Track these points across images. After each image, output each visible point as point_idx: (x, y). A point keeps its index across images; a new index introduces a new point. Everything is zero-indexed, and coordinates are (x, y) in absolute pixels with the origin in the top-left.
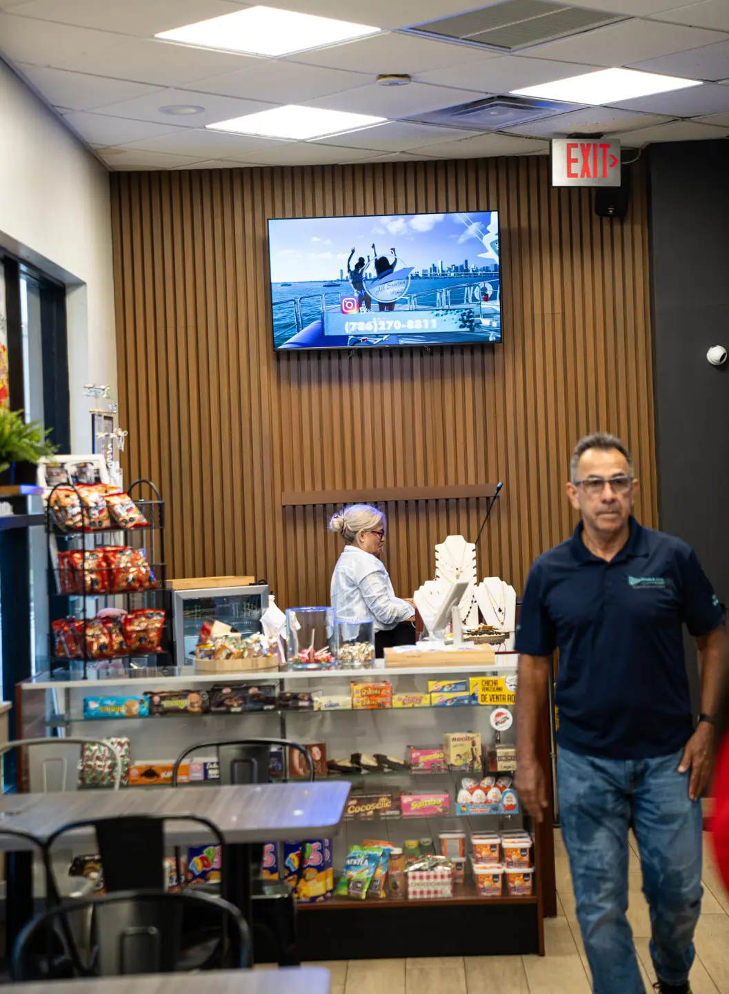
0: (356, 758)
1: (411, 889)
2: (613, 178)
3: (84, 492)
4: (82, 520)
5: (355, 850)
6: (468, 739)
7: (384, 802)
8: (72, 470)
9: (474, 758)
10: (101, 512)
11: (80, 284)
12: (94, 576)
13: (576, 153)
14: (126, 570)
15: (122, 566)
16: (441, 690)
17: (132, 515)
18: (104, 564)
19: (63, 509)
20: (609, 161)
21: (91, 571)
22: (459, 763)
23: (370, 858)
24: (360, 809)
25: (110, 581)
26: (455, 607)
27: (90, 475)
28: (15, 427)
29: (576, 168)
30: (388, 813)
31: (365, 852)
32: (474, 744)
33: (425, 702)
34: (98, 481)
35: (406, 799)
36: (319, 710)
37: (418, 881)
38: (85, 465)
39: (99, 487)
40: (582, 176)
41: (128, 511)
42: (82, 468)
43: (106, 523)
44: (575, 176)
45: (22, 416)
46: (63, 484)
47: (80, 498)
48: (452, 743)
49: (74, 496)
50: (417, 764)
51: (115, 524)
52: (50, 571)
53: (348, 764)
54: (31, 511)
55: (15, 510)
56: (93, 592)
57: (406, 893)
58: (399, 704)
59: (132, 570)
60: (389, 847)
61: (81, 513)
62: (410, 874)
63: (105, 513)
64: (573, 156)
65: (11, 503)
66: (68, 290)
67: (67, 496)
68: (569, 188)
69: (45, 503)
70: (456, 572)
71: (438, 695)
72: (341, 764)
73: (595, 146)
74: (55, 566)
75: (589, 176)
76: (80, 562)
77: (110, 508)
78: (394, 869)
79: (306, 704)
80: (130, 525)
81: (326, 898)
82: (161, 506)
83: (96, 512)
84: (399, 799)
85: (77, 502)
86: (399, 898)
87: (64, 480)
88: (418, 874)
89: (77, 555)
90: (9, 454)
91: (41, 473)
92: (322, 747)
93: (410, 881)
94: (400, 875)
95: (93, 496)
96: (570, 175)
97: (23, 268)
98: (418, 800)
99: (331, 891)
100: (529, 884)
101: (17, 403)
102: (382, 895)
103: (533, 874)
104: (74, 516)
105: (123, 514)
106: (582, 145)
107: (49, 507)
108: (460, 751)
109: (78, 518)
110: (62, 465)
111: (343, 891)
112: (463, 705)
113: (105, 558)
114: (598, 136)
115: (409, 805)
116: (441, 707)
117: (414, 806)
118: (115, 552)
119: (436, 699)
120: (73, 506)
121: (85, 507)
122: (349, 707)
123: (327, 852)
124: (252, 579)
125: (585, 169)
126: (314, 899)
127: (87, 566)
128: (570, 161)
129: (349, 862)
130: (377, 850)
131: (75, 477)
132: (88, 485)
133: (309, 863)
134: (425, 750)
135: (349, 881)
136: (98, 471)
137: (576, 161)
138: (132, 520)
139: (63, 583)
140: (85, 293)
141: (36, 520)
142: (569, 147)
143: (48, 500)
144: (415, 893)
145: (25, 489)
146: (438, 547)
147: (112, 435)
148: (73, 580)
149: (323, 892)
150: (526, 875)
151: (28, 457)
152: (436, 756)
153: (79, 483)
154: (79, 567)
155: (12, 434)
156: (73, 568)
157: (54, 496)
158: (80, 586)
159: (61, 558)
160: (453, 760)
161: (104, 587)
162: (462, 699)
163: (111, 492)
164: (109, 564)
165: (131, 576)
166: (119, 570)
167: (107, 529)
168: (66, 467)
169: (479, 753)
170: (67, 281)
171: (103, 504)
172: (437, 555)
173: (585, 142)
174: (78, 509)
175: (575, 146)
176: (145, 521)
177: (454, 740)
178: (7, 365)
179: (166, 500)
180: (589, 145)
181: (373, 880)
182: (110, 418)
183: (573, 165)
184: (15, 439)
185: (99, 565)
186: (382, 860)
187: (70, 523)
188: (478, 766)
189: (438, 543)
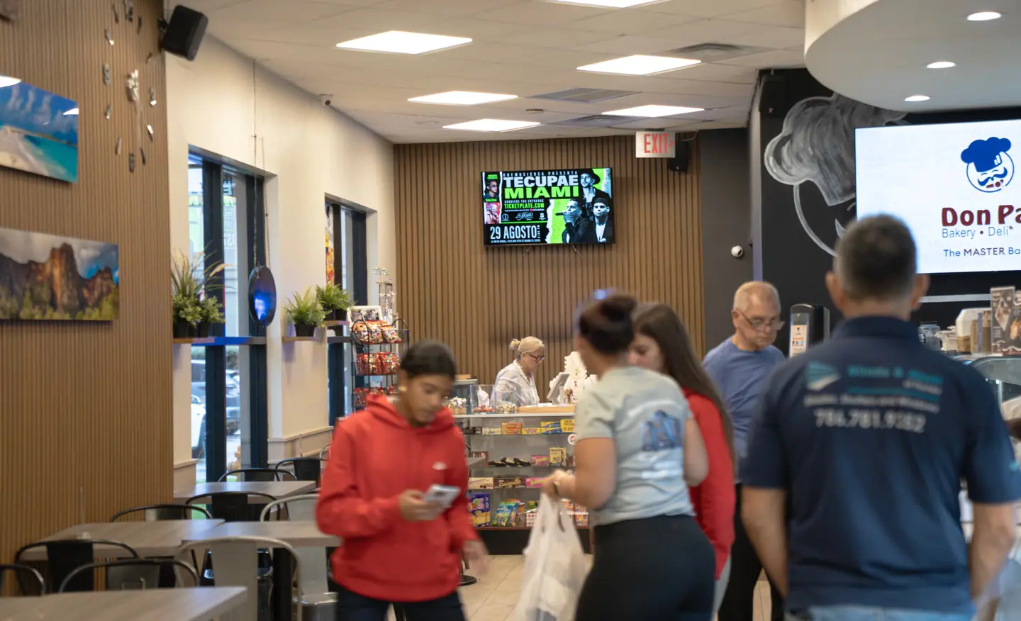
0: (504, 460)
1: (528, 522)
2: (671, 153)
3: (370, 325)
4: (368, 339)
5: (502, 504)
6: (559, 450)
7: (517, 481)
8: (364, 313)
9: (563, 460)
10: (378, 334)
11: (374, 212)
12: (374, 366)
13: (649, 139)
14: (390, 363)
15: (388, 361)
16: (547, 427)
17: (393, 336)
18: (379, 361)
19: (359, 332)
20: (668, 143)
21: (373, 364)
22: (555, 462)
23: (509, 507)
24: (505, 484)
25: (382, 369)
26: (561, 387)
27: (374, 316)
28: (336, 293)
29: (649, 148)
30: (520, 486)
31: (507, 505)
32: (562, 453)
33: (538, 431)
34: (378, 319)
35: (528, 480)
36: (485, 435)
37: (531, 518)
38: (371, 311)
39: (378, 322)
40: (653, 152)
41: (392, 334)
42: (370, 312)
43: (381, 340)
44: (649, 152)
45: (341, 287)
46: (360, 320)
47: (368, 328)
48: (551, 452)
49: (365, 326)
50: (534, 463)
51: (385, 341)
52: (352, 363)
53: (500, 463)
54: (345, 334)
55: (336, 334)
56: (373, 374)
57: (526, 524)
58: (525, 433)
59: (393, 363)
60: (519, 502)
61: (368, 335)
62: (527, 515)
63: (380, 335)
64: (648, 141)
65: (334, 330)
66: (367, 215)
67: (361, 326)
68: (644, 159)
69: (351, 330)
70: (576, 372)
71: (545, 428)
72: (497, 462)
73: (660, 135)
74: (355, 360)
75: (657, 152)
76: (367, 359)
77: (383, 332)
78: (520, 512)
79: (479, 432)
80: (393, 341)
81: (486, 526)
82: (408, 332)
83: (376, 334)
84: (525, 480)
85: (366, 330)
86: (521, 526)
87: (360, 318)
88: (531, 514)
89: (366, 356)
90: (333, 306)
91: (349, 314)
92: (486, 453)
93: (527, 518)
94: (522, 515)
95: (374, 326)
96: (646, 151)
97: (342, 207)
98: (534, 480)
99: (489, 523)
100: (586, 520)
101: (338, 279)
102: (514, 524)
103: (589, 515)
104: (364, 336)
105: (390, 336)
106: (653, 135)
107: (352, 331)
108: (556, 456)
109: (367, 337)
110: (360, 311)
111: (495, 523)
112: (557, 433)
113: (380, 358)
114: (661, 130)
115: (529, 483)
116: (547, 433)
117: (532, 483)
118: (385, 354)
119: (544, 430)
120: (364, 331)
121: (370, 331)
122: (500, 433)
123: (487, 504)
124: (469, 376)
125: (654, 149)
126: (480, 525)
127: (370, 361)
128: (646, 143)
129: (498, 509)
130: (512, 504)
131: (366, 317)
132: (372, 321)
133: (478, 508)
134: (541, 456)
135: (498, 518)
136: (377, 314)
137: (649, 143)
138: (393, 338)
139: (359, 369)
140: (377, 216)
141: (346, 340)
142: (646, 136)
143: (352, 328)
144: (529, 523)
145: (340, 322)
146: (566, 358)
147: (388, 295)
148: (364, 368)
149: (484, 522)
150: (585, 516)
151: (341, 307)
152: (544, 459)
153: (367, 320)
154: (367, 361)
155: (334, 296)
156: (364, 362)
157: (355, 326)
158: (367, 370)
159: (358, 357)
160: (552, 460)
161: (378, 372)
162: (556, 430)
163: (384, 325)
164: (381, 361)
165: (392, 367)
166: (386, 363)
167: (381, 343)
168: (361, 312)
169: (565, 457)
170: (366, 210)
171: (379, 331)
172: (566, 362)
173: (655, 133)
174: (367, 333)
175: (649, 135)
176: (400, 340)
177: (552, 450)
178: (333, 259)
179: (411, 329)
180: (657, 135)
181: (510, 517)
182: (391, 285)
183: (648, 146)
184: (336, 298)
185: (377, 361)
186: (514, 508)
187: (362, 340)
188: (564, 464)
189: (566, 355)
